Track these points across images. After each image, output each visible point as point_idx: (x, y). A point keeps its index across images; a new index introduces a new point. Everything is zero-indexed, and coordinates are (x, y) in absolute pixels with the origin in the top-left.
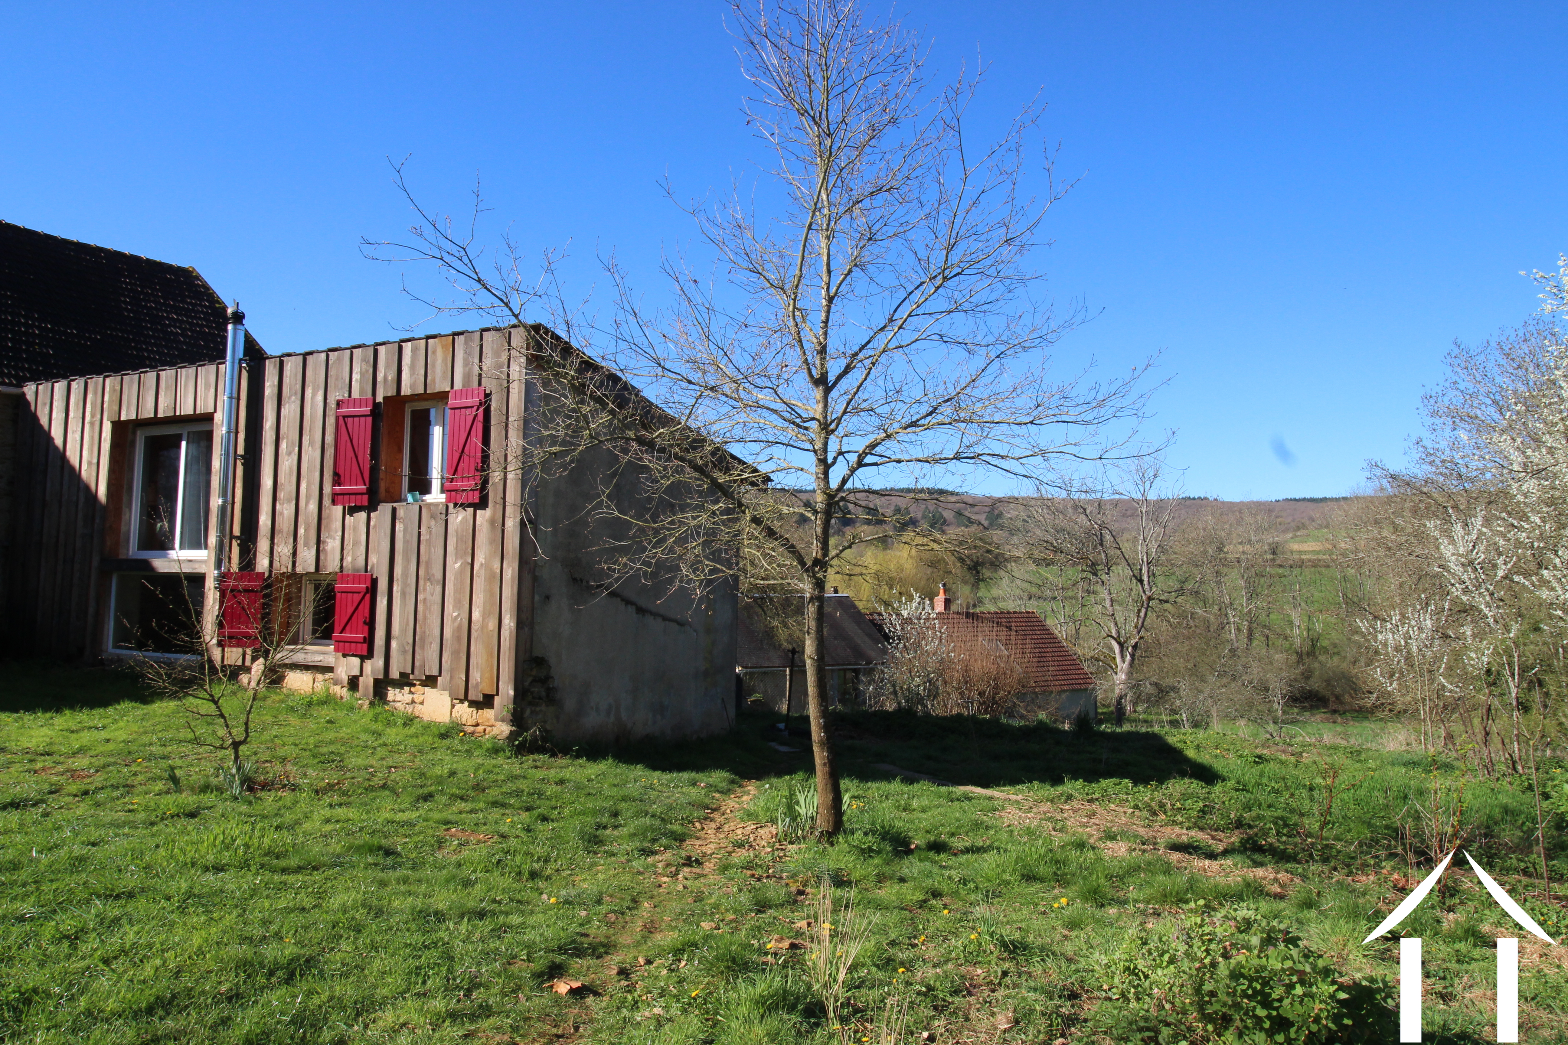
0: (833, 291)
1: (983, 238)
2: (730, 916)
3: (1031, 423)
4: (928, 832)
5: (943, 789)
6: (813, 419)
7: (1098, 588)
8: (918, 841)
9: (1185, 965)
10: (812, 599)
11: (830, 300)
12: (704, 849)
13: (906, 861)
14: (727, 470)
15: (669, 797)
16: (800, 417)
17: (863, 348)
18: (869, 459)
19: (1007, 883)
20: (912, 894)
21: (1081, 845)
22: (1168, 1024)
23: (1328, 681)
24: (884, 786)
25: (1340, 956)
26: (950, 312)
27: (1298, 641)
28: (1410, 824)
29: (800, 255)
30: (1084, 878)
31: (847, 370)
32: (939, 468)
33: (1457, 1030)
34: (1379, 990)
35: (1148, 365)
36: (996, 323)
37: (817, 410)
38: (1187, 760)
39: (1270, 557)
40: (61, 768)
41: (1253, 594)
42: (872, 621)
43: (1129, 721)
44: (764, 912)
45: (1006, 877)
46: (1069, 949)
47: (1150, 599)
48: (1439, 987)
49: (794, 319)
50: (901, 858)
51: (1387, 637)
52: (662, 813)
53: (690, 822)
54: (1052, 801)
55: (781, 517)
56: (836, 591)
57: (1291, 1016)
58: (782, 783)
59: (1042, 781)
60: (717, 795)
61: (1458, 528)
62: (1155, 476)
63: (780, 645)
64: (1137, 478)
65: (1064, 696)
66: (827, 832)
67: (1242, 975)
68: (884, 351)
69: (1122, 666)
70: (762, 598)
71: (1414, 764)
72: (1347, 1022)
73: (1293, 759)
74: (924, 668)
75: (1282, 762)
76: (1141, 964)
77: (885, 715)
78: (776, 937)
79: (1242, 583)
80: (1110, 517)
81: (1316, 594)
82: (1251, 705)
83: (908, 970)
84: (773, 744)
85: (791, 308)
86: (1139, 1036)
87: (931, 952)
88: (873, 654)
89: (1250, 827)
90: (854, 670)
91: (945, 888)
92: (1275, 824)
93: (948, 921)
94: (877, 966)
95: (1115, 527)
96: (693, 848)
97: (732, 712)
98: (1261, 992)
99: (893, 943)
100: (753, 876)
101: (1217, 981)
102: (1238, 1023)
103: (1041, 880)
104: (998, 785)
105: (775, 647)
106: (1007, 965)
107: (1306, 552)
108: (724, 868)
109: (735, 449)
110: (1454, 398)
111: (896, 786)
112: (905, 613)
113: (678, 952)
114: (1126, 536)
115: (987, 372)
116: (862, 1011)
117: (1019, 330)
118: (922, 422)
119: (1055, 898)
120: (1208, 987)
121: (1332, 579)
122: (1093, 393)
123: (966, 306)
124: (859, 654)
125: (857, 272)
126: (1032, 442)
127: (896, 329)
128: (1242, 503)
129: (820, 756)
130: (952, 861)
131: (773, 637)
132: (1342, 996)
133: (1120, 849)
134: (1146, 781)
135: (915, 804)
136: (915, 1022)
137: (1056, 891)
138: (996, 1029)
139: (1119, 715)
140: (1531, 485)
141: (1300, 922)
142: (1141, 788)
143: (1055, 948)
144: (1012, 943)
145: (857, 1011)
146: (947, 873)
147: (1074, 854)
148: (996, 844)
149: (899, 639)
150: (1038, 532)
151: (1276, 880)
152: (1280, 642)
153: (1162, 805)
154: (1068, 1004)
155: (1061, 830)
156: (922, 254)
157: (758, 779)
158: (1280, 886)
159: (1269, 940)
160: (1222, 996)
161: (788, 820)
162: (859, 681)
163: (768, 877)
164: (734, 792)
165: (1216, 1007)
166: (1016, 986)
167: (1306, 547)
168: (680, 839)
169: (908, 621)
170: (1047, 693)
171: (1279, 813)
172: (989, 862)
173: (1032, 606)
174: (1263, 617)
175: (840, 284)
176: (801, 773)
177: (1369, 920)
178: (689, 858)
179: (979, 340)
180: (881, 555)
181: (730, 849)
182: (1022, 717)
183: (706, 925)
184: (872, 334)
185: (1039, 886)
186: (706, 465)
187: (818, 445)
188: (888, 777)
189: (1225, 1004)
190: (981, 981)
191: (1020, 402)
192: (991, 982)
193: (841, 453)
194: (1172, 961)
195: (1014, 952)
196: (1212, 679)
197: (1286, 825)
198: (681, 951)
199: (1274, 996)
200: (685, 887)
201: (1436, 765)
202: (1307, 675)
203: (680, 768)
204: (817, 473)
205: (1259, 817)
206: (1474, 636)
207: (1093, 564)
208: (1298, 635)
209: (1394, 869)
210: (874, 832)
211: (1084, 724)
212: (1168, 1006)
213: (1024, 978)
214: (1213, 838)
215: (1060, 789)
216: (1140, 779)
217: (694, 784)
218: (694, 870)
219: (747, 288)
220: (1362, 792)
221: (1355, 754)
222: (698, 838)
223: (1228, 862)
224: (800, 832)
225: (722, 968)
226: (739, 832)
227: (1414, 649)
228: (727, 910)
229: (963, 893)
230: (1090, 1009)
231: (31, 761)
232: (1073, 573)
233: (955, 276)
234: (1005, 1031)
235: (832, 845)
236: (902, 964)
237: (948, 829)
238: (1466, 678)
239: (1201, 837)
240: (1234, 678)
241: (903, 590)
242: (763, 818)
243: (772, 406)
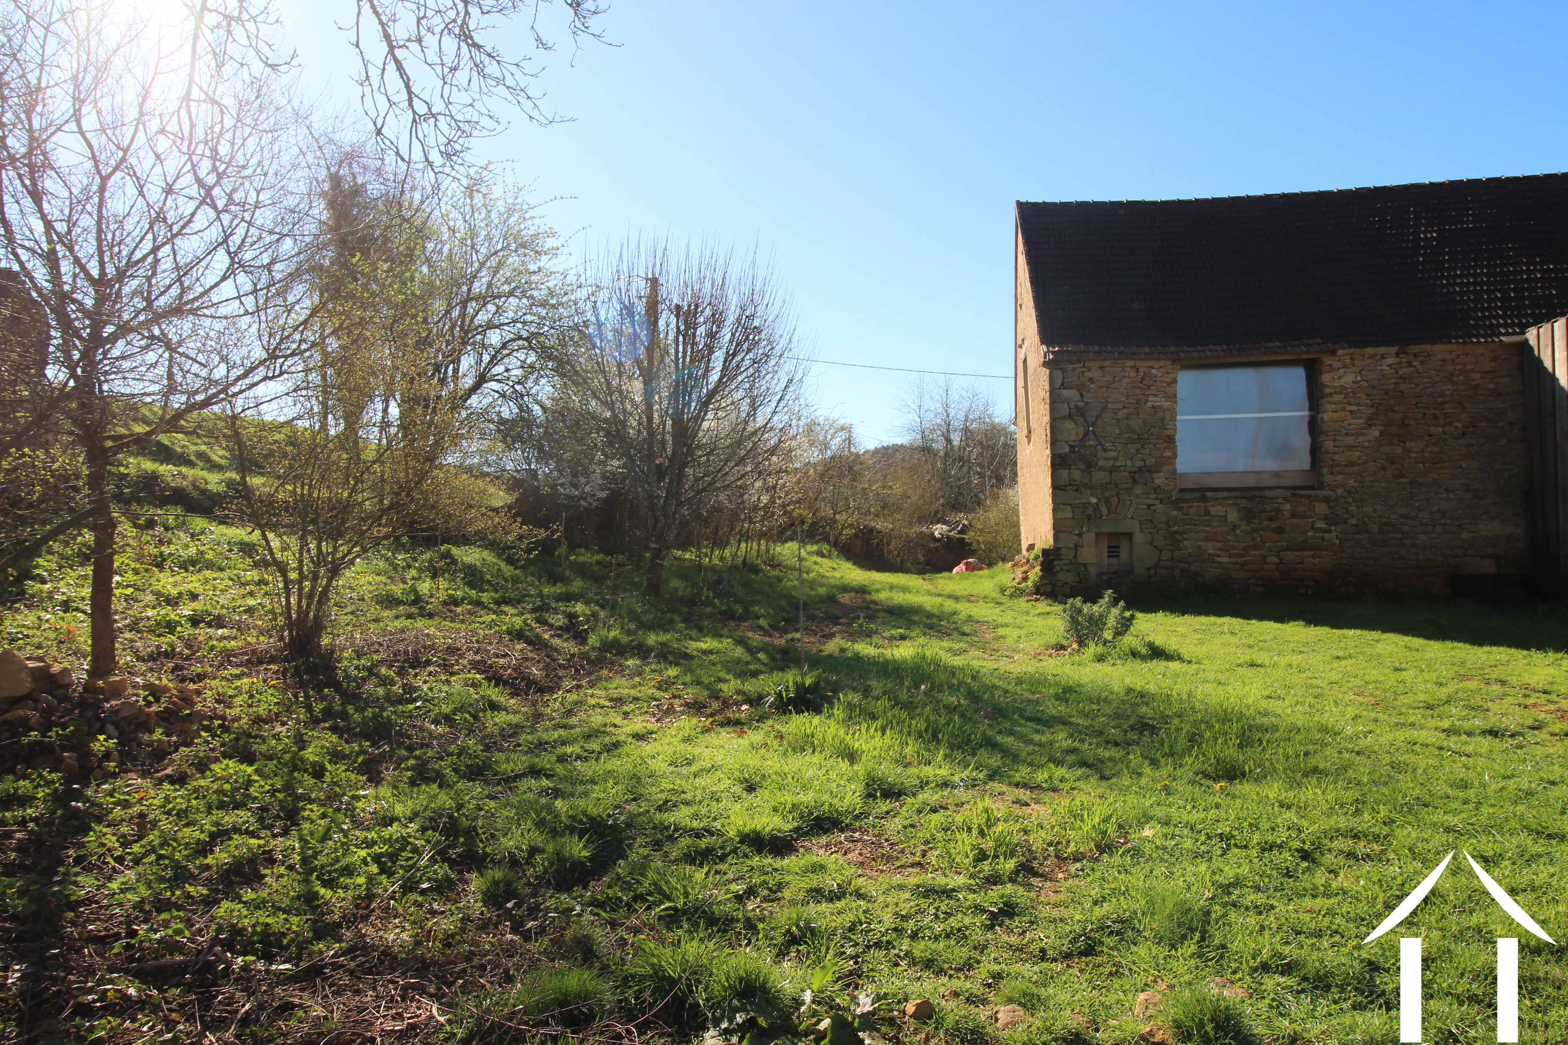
40: (1552, 707)
231: (1525, 696)
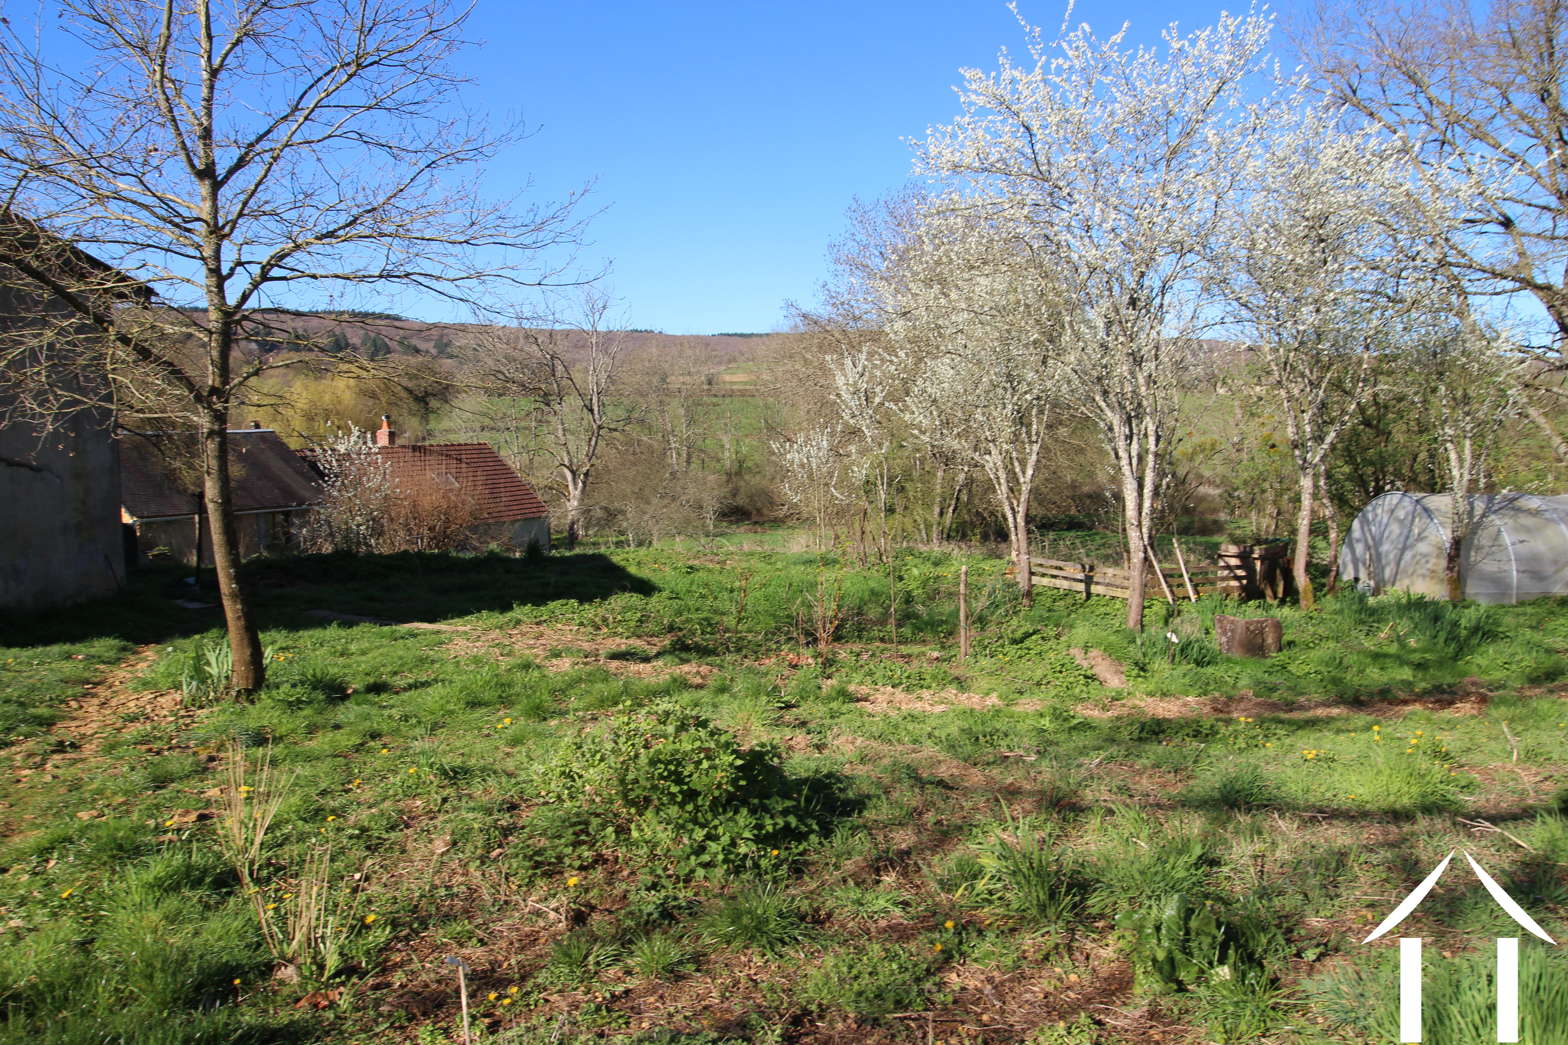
0: (216, 62)
1: (402, 24)
2: (120, 799)
3: (466, 242)
4: (368, 674)
5: (386, 629)
6: (198, 219)
7: (551, 418)
8: (356, 684)
9: (612, 760)
10: (211, 433)
11: (214, 73)
12: (83, 730)
13: (342, 708)
14: (82, 277)
15: (30, 677)
16: (180, 215)
17: (260, 139)
18: (275, 272)
19: (451, 712)
20: (345, 739)
21: (526, 666)
22: (598, 815)
23: (751, 497)
24: (317, 633)
25: (745, 729)
26: (370, 108)
27: (728, 463)
28: (803, 611)
29: (166, 8)
30: (528, 697)
31: (241, 163)
32: (364, 287)
33: (825, 772)
34: (768, 752)
35: (586, 191)
36: (426, 129)
37: (204, 209)
38: (629, 576)
39: (706, 387)
41: (691, 421)
42: (304, 458)
43: (582, 544)
44: (164, 787)
45: (451, 707)
46: (510, 765)
47: (600, 428)
48: (815, 741)
49: (164, 93)
50: (335, 705)
51: (794, 456)
52: (20, 696)
53: (62, 702)
54: (501, 628)
55: (163, 337)
56: (257, 426)
57: (698, 788)
58: (189, 644)
59: (491, 609)
60: (102, 667)
61: (848, 362)
62: (604, 307)
63: (185, 490)
64: (587, 308)
65: (517, 525)
66: (246, 690)
67: (660, 761)
68: (286, 146)
69: (575, 492)
70: (157, 436)
71: (811, 562)
72: (743, 783)
73: (718, 566)
74: (365, 506)
75: (709, 570)
76: (576, 767)
77: (321, 559)
78: (180, 811)
79: (682, 411)
80: (561, 347)
81: (744, 421)
82: (688, 521)
83: (339, 816)
84: (180, 602)
85: (158, 76)
86: (571, 831)
87: (368, 794)
88: (307, 494)
89: (680, 629)
90: (283, 513)
91: (385, 727)
92: (700, 624)
93: (388, 759)
94: (305, 820)
95: (566, 357)
96: (65, 731)
97: (120, 569)
98: (676, 772)
99: (323, 793)
100: (150, 750)
101: (638, 770)
102: (656, 802)
103: (486, 704)
104: (446, 619)
105: (178, 491)
106: (445, 793)
107: (735, 383)
108: (110, 748)
109: (92, 250)
110: (852, 248)
111: (333, 632)
112: (342, 448)
113: (44, 852)
114: (578, 366)
115: (416, 183)
116: (284, 868)
117: (451, 139)
118: (341, 232)
119: (500, 720)
120: (630, 776)
121: (756, 407)
122: (531, 214)
123: (388, 103)
124: (289, 494)
125: (248, 43)
126: (467, 263)
127: (301, 120)
128: (683, 337)
129: (231, 610)
130: (394, 700)
131: (175, 480)
132: (739, 762)
133: (565, 664)
134: (590, 600)
135: (353, 647)
136: (347, 866)
137: (501, 713)
138: (433, 854)
139: (572, 539)
140: (899, 324)
141: (715, 706)
142: (587, 606)
143: (497, 767)
144: (453, 770)
145: (279, 868)
146: (386, 713)
147: (519, 675)
148: (441, 677)
149: (336, 476)
150: (490, 362)
151: (698, 673)
152: (713, 464)
153: (604, 620)
154: (507, 815)
155: (508, 655)
156: (330, 31)
157: (158, 643)
158: (702, 677)
159: (682, 727)
160: (643, 782)
161: (194, 683)
162: (291, 524)
163: (170, 749)
164: (126, 660)
165: (638, 792)
166: (455, 809)
167: (735, 379)
168: (48, 723)
169: (347, 456)
170: (499, 524)
171: (705, 615)
172: (433, 696)
173: (485, 438)
174: (699, 443)
175: (227, 55)
176: (215, 630)
177: (768, 695)
178: (61, 743)
179: (405, 143)
180: (313, 385)
181: (118, 725)
182: (475, 548)
183: (84, 815)
184: (272, 122)
185: (484, 710)
186: (49, 270)
187: (208, 252)
188: (323, 623)
189: (644, 789)
190: (420, 811)
191: (451, 218)
192: (431, 811)
193: (240, 263)
194: (602, 760)
195: (455, 777)
196: (655, 501)
197: (710, 625)
198: (50, 849)
199: (686, 773)
200: (54, 777)
201: (827, 562)
202: (735, 493)
203: (47, 641)
204: (208, 286)
205: (688, 621)
206: (859, 452)
207: (546, 394)
208: (728, 457)
209: (790, 650)
210: (302, 683)
211: (534, 551)
212: (598, 799)
213: (464, 800)
214: (649, 643)
215: (509, 615)
216: (585, 598)
217: (68, 657)
218: (68, 756)
219: (91, 42)
220: (771, 590)
221: (767, 558)
222: (74, 719)
223: (660, 663)
224: (212, 694)
225: (105, 858)
226: (132, 704)
227: (814, 466)
228: (115, 793)
229: (404, 729)
230: (527, 816)
232: (526, 403)
233: (371, 64)
234: (443, 854)
235: (252, 702)
236: (333, 811)
237: (390, 669)
238: (851, 488)
239: (637, 644)
240: (674, 499)
241: (342, 423)
242: (163, 686)
243: (142, 199)
